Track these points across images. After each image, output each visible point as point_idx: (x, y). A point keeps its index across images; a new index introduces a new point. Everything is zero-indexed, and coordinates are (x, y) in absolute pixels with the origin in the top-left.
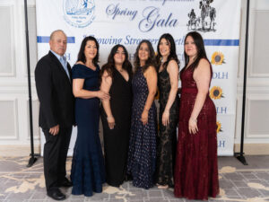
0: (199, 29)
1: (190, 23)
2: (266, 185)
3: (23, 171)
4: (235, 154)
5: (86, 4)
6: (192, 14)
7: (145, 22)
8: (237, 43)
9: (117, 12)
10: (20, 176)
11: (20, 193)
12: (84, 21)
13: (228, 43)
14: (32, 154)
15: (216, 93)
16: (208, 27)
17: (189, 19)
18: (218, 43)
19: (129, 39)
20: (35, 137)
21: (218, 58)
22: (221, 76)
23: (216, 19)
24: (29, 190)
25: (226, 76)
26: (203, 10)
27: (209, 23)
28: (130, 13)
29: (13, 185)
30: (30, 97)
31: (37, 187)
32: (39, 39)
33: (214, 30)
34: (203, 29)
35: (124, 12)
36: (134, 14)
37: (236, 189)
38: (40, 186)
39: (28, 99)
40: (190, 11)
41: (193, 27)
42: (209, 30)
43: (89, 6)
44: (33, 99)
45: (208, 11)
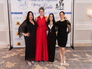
2: (78, 55)
3: (8, 52)
4: (71, 46)
5: (25, 2)
6: (57, 5)
9: (35, 5)
10: (6, 53)
11: (6, 58)
12: (25, 8)
13: (68, 13)
14: (10, 47)
20: (11, 42)
23: (64, 6)
24: (8, 57)
26: (60, 4)
29: (4, 56)
30: (10, 30)
31: (11, 56)
32: (12, 13)
35: (37, 5)
36: (40, 5)
41: (57, 9)
44: (10, 31)
45: (62, 4)
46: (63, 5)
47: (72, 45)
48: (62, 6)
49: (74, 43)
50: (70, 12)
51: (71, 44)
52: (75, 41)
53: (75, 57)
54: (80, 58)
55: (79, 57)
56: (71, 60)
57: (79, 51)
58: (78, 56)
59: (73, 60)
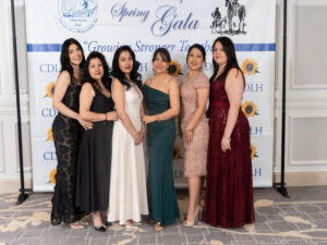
0: (226, 32)
1: (215, 24)
2: (305, 218)
3: (12, 209)
4: (274, 184)
5: (86, 4)
6: (217, 13)
7: (159, 24)
8: (272, 47)
9: (124, 12)
10: (8, 214)
11: (9, 232)
12: (84, 25)
13: (262, 47)
14: (22, 189)
15: (249, 109)
16: (237, 29)
17: (212, 19)
18: (250, 47)
19: (140, 45)
20: (25, 169)
21: (250, 67)
22: (254, 88)
23: (247, 19)
24: (19, 229)
25: (260, 88)
26: (230, 8)
27: (237, 24)
28: (140, 14)
30: (19, 118)
31: (29, 225)
32: (29, 48)
33: (244, 33)
34: (231, 31)
35: (132, 13)
36: (145, 15)
37: (268, 222)
38: (33, 224)
39: (16, 120)
40: (214, 10)
41: (218, 29)
42: (238, 32)
43: (91, 6)
44: (22, 121)
45: (237, 9)
46: (242, 14)
47: (278, 180)
48: (236, 19)
49: (285, 171)
50: (273, 41)
51: (274, 176)
52: (292, 162)
53: (291, 227)
54: (312, 230)
55: (309, 227)
56: (278, 237)
57: (310, 203)
58: (307, 222)
59: (288, 238)
